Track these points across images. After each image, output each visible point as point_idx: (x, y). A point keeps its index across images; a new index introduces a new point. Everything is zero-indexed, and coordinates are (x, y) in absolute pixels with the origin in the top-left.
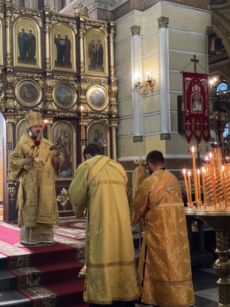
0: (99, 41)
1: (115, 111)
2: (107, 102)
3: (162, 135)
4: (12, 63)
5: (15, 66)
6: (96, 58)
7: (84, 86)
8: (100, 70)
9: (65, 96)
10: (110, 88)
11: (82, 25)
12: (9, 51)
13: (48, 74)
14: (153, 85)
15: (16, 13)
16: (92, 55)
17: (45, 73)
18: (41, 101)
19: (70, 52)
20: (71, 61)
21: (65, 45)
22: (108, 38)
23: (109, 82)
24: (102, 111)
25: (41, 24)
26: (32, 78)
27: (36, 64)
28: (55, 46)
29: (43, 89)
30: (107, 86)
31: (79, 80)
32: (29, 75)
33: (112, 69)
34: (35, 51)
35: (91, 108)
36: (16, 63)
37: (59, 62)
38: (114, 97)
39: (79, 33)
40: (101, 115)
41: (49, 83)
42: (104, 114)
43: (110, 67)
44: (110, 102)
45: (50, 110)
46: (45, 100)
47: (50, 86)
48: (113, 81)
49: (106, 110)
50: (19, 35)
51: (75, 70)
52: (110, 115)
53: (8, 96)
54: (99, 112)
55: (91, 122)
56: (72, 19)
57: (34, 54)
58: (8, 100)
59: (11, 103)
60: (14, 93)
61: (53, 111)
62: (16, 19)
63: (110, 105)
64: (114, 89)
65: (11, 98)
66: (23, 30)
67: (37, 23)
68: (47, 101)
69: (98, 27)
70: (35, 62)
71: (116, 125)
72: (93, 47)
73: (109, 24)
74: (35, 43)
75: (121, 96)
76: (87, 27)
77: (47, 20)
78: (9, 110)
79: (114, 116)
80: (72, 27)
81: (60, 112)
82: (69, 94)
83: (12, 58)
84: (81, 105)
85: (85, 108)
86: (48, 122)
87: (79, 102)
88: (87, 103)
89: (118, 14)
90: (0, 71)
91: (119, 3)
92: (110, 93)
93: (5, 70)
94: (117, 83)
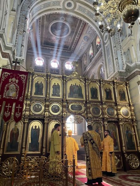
0: (123, 89)
1: (135, 118)
2: (130, 114)
4: (89, 99)
5: (90, 100)
6: (123, 96)
7: (119, 107)
9: (111, 112)
10: (131, 108)
12: (87, 95)
13: (103, 103)
15: (89, 81)
16: (120, 95)
17: (102, 102)
19: (111, 94)
20: (112, 97)
21: (109, 92)
22: (127, 88)
23: (130, 105)
25: (99, 84)
26: (97, 105)
28: (105, 92)
29: (102, 109)
30: (129, 107)
31: (116, 104)
32: (96, 104)
33: (130, 100)
35: (123, 117)
36: (90, 99)
37: (107, 98)
38: (133, 112)
39: (114, 87)
41: (104, 106)
42: (129, 120)
43: (129, 99)
44: (131, 114)
45: (105, 118)
46: (103, 114)
47: (105, 108)
49: (130, 118)
50: (91, 89)
51: (114, 101)
52: (132, 120)
53: (88, 112)
54: (127, 119)
55: (124, 123)
56: (111, 82)
57: (97, 96)
58: (88, 114)
59: (89, 115)
60: (90, 111)
61: (107, 118)
62: (89, 83)
63: (132, 115)
64: (133, 108)
65: (89, 113)
66: (92, 87)
68: (104, 114)
69: (122, 84)
70: (97, 98)
71: (136, 124)
72: (121, 92)
73: (126, 83)
74: (97, 91)
75: (136, 111)
76: (117, 84)
77: (102, 83)
78: (89, 118)
79: (134, 120)
80: (111, 85)
81: (109, 119)
82: (112, 111)
83: (89, 97)
84: (119, 116)
85: (120, 117)
86: (105, 123)
87: (118, 114)
88: (121, 115)
89: (129, 79)
90: (84, 102)
91: (129, 74)
92: (131, 110)
93: (86, 102)
94: (133, 105)
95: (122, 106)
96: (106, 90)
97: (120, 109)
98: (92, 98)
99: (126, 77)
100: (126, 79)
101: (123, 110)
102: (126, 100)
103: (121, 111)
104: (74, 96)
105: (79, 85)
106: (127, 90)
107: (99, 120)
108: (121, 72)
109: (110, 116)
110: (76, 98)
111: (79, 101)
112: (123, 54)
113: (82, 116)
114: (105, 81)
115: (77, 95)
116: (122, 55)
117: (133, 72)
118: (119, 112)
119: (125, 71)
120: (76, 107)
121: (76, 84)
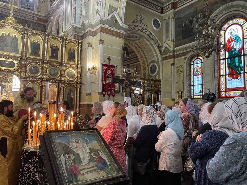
0: (73, 48)
1: (79, 80)
2: (76, 76)
3: (98, 93)
5: (27, 57)
6: (72, 56)
7: (64, 68)
8: (73, 61)
9: (54, 72)
11: (64, 41)
13: (45, 62)
14: (96, 70)
15: (30, 32)
16: (69, 54)
18: (41, 74)
19: (58, 52)
20: (58, 56)
21: (55, 49)
24: (73, 80)
26: (37, 63)
27: (39, 57)
29: (42, 69)
30: (76, 69)
31: (61, 65)
34: (39, 51)
35: (67, 79)
38: (79, 74)
40: (72, 82)
43: (78, 60)
45: (45, 79)
47: (45, 67)
48: (79, 67)
49: (75, 80)
50: (31, 43)
51: (60, 61)
52: (77, 82)
55: (67, 85)
59: (24, 75)
60: (26, 70)
62: (30, 35)
65: (24, 72)
67: (42, 38)
69: (73, 42)
70: (39, 56)
71: (80, 87)
72: (70, 51)
74: (40, 47)
78: (22, 78)
80: (59, 41)
81: (50, 80)
82: (56, 72)
83: (26, 53)
85: (63, 78)
87: (61, 76)
90: (19, 59)
93: (22, 58)
95: (69, 67)
97: (65, 71)
98: (32, 54)
99: (82, 35)
101: (69, 72)
105: (15, 36)
106: (78, 50)
107: (36, 81)
111: (12, 57)
113: (14, 74)
115: (11, 48)
116: (82, 5)
118: (63, 73)
119: (81, 27)
120: (7, 64)
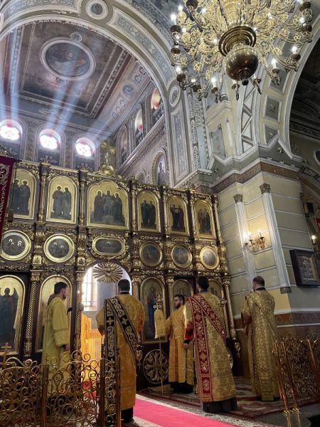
1: (226, 269)
2: (218, 261)
3: (282, 289)
4: (137, 227)
6: (205, 224)
7: (198, 247)
8: (209, 233)
9: (181, 256)
10: (219, 249)
11: (192, 197)
12: (134, 218)
14: (265, 242)
16: (201, 221)
17: (164, 236)
18: (162, 260)
19: (183, 218)
20: (185, 226)
21: (179, 214)
22: (213, 207)
23: (218, 244)
24: (214, 269)
25: (159, 195)
29: (163, 251)
30: (216, 248)
31: (192, 241)
32: (151, 238)
33: (219, 232)
34: (155, 218)
35: (205, 267)
36: (140, 228)
37: (175, 227)
38: (223, 257)
39: (189, 203)
40: (213, 274)
41: (169, 244)
42: (216, 273)
43: (217, 231)
44: (220, 261)
45: (171, 269)
46: (165, 260)
48: (221, 242)
50: (142, 205)
51: (189, 233)
52: (222, 274)
53: (135, 257)
54: (212, 271)
56: (183, 192)
57: (155, 221)
58: (134, 261)
59: (137, 263)
60: (138, 254)
61: (174, 270)
62: (139, 192)
63: (221, 264)
64: (223, 249)
65: (137, 258)
66: (145, 201)
67: (156, 195)
68: (167, 261)
69: (204, 199)
70: (155, 227)
71: (228, 282)
72: (202, 214)
73: (212, 197)
74: (155, 211)
75: (230, 255)
76: (196, 199)
77: (165, 193)
78: (135, 270)
79: (226, 274)
80: (183, 199)
81: (178, 271)
82: (184, 255)
84: (197, 264)
85: (200, 267)
86: (169, 280)
87: (194, 262)
88: (201, 263)
89: (218, 189)
90: (127, 235)
91: (219, 180)
92: (219, 254)
93: (131, 234)
94: (225, 244)
95: (204, 245)
96: (172, 210)
97: (200, 251)
98: (144, 225)
99: (213, 185)
100: (212, 188)
101: (205, 253)
102: (211, 233)
103: (202, 255)
104: (104, 221)
105: (117, 195)
106: (214, 211)
107: (156, 275)
108: (203, 174)
109: (179, 265)
110: (107, 223)
111: (115, 232)
112: (208, 136)
113: (120, 264)
114: (172, 190)
115: (112, 217)
116: (206, 138)
117: (227, 175)
118: (197, 256)
119: (211, 172)
120: (109, 245)
121: (108, 192)
